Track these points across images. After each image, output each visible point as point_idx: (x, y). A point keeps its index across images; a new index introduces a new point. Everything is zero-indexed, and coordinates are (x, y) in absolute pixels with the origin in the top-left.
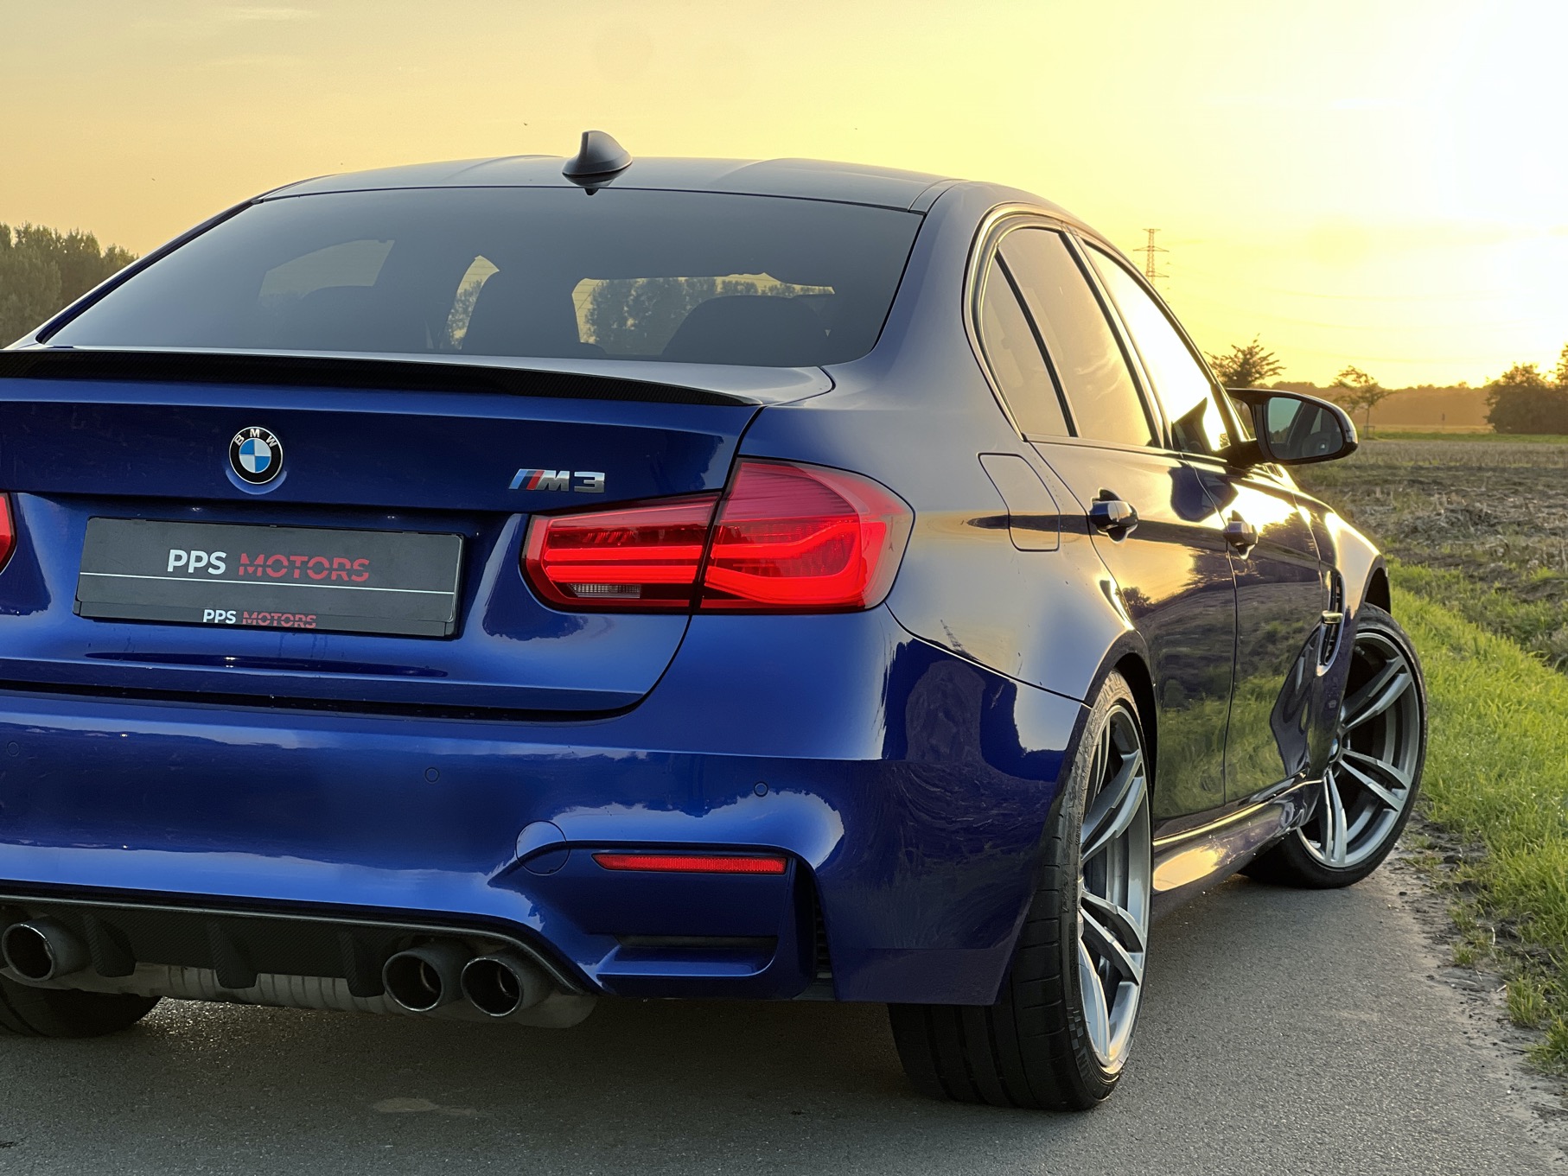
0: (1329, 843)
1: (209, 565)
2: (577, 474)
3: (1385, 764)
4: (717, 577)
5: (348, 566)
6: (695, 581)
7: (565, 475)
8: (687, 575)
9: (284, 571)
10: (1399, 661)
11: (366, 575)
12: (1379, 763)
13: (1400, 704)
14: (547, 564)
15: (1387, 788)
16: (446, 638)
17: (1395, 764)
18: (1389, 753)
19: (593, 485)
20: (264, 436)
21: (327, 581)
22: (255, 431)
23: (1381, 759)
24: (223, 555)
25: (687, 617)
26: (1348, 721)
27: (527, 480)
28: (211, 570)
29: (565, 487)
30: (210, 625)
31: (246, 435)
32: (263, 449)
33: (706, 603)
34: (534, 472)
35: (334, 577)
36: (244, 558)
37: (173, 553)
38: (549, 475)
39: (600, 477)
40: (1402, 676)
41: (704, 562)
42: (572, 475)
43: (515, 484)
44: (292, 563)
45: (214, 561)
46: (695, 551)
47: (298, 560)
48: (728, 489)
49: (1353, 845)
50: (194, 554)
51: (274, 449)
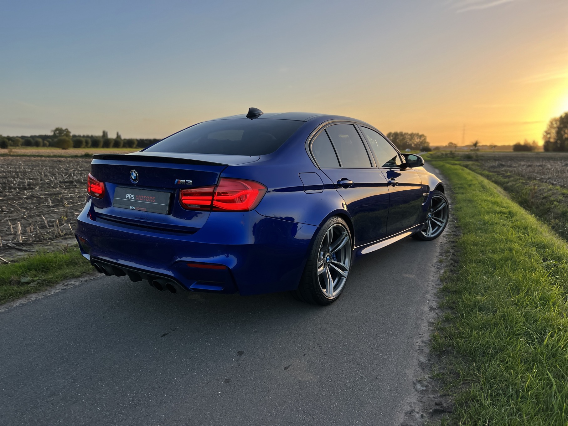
0: (428, 233)
1: (132, 197)
2: (187, 181)
3: (441, 219)
4: (216, 203)
5: (152, 199)
6: (211, 205)
7: (184, 181)
8: (209, 203)
9: (142, 199)
10: (443, 201)
11: (155, 201)
12: (439, 219)
13: (444, 208)
14: (183, 200)
15: (441, 223)
16: (167, 214)
17: (443, 219)
18: (442, 217)
19: (190, 183)
20: (134, 172)
21: (148, 202)
22: (133, 170)
23: (440, 218)
24: (134, 195)
25: (209, 212)
26: (433, 211)
27: (178, 181)
28: (132, 198)
29: (185, 184)
30: (131, 209)
31: (132, 171)
32: (135, 175)
33: (213, 209)
34: (179, 180)
35: (150, 201)
36: (137, 197)
37: (127, 194)
38: (182, 181)
39: (191, 181)
40: (444, 204)
41: (212, 200)
42: (186, 181)
43: (176, 183)
44: (144, 197)
45: (133, 197)
46: (210, 198)
47: (145, 197)
48: (218, 184)
49: (433, 234)
50: (130, 195)
51: (136, 174)
